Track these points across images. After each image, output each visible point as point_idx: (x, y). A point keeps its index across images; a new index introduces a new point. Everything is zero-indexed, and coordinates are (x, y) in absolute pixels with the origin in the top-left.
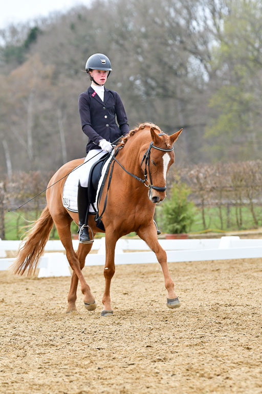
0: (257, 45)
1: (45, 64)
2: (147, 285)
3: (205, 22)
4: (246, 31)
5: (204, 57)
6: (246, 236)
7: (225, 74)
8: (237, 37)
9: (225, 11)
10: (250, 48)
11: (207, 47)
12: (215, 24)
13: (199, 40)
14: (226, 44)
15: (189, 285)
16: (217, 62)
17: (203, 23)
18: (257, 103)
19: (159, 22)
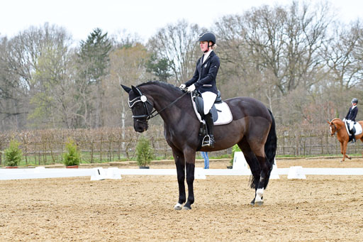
0: (55, 72)
4: (49, 64)
5: (27, 77)
6: (48, 168)
7: (38, 86)
8: (45, 67)
9: (38, 54)
10: (52, 73)
11: (29, 72)
12: (33, 60)
13: (25, 69)
14: (39, 71)
15: (18, 191)
16: (34, 80)
17: (27, 60)
18: (55, 102)
19: (4, 59)
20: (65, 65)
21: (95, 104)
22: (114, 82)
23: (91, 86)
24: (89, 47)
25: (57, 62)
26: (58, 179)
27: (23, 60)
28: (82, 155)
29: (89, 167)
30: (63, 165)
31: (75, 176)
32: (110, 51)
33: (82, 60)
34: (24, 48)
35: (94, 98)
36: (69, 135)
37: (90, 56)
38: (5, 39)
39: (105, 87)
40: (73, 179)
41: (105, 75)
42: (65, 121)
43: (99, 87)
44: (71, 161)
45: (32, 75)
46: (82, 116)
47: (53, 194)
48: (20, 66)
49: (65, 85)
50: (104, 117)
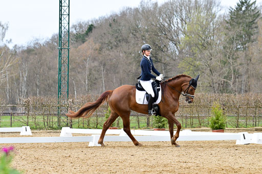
0: (203, 38)
1: (95, 43)
2: (144, 152)
4: (198, 30)
6: (195, 131)
7: (187, 51)
8: (194, 33)
9: (188, 20)
10: (200, 39)
11: (178, 38)
12: (182, 26)
13: (174, 34)
14: (188, 36)
15: (165, 153)
16: (183, 45)
17: (176, 26)
18: (203, 67)
19: (155, 24)
20: (214, 31)
21: (242, 70)
23: (238, 53)
24: (238, 14)
25: (206, 28)
26: (204, 142)
27: (172, 26)
28: (228, 120)
29: (235, 131)
30: (209, 128)
31: (221, 139)
32: (258, 19)
33: (230, 27)
34: (173, 14)
35: (241, 64)
36: (215, 100)
37: (239, 23)
38: (156, 4)
39: (252, 54)
40: (219, 142)
41: (252, 42)
42: (212, 85)
43: (246, 54)
44: (217, 125)
45: (181, 40)
46: (228, 81)
47: (199, 157)
48: (170, 31)
49: (213, 50)
50: (250, 83)
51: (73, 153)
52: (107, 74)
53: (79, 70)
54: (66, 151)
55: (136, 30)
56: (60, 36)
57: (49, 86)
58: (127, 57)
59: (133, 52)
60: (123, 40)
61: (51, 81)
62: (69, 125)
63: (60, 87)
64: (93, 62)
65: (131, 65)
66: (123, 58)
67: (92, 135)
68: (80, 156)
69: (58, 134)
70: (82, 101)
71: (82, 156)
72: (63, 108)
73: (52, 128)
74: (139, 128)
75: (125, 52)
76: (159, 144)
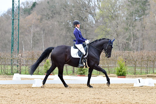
0: (112, 12)
2: (70, 91)
3: (95, 3)
4: (109, 6)
5: (94, 15)
7: (101, 21)
8: (106, 8)
10: (110, 12)
11: (95, 12)
12: (98, 4)
13: (92, 9)
14: (102, 11)
15: (85, 92)
16: (98, 17)
17: (94, 3)
18: (112, 32)
19: (79, 2)
20: (119, 7)
21: (138, 34)
22: (152, 20)
23: (137, 22)
25: (114, 6)
27: (91, 3)
28: (128, 69)
29: (133, 77)
30: (115, 75)
31: (123, 83)
33: (131, 4)
35: (138, 30)
36: (120, 55)
37: (137, 2)
39: (146, 23)
40: (122, 85)
41: (146, 15)
42: (118, 45)
43: (141, 23)
44: (121, 73)
45: (97, 13)
46: (129, 42)
47: (108, 95)
48: (89, 7)
49: (119, 21)
50: (144, 44)
51: (21, 92)
52: (46, 37)
53: (26, 33)
54: (16, 90)
55: (66, 6)
56: (13, 10)
57: (6, 45)
58: (60, 25)
59: (64, 21)
60: (57, 13)
61: (7, 41)
62: (19, 72)
63: (12, 46)
64: (36, 28)
65: (62, 31)
66: (57, 25)
67: (35, 79)
68: (26, 94)
69: (11, 78)
70: (28, 55)
71: (27, 94)
72: (15, 60)
73: (7, 74)
74: (67, 74)
75: (58, 22)
76: (81, 86)
